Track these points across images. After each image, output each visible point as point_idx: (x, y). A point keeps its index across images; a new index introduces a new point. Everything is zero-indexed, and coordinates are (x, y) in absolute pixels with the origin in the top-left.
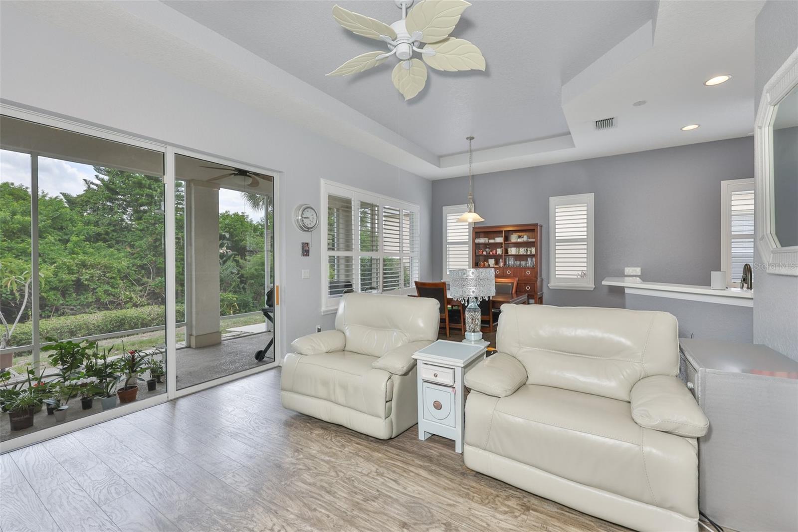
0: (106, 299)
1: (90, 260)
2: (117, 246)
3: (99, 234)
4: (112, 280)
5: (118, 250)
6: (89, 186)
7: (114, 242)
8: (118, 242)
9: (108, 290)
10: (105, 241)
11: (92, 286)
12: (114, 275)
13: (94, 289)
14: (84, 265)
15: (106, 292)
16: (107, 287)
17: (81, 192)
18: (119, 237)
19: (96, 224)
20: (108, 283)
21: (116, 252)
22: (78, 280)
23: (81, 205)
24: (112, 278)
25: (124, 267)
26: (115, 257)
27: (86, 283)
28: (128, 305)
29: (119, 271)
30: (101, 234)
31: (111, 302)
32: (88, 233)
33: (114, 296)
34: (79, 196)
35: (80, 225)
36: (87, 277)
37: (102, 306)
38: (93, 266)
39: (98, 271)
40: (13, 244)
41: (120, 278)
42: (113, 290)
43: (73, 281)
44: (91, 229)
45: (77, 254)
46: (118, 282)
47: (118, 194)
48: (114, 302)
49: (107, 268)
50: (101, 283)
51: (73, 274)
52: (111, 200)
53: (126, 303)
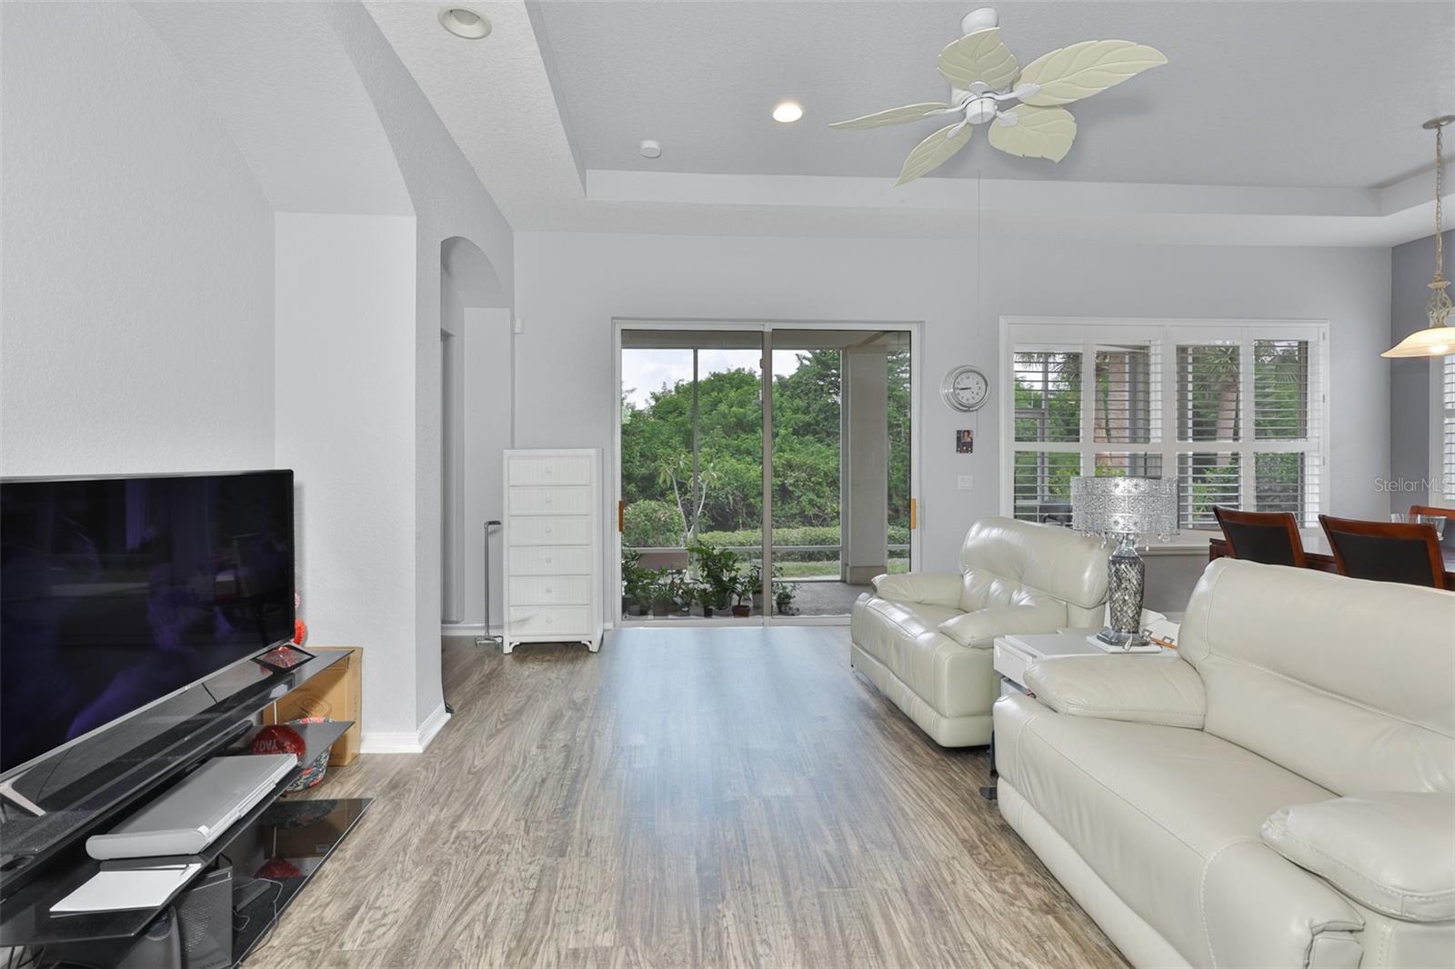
0: (811, 511)
1: (797, 460)
2: (827, 440)
3: (809, 424)
4: (817, 487)
5: (829, 445)
6: (802, 363)
7: (824, 434)
8: (828, 434)
9: (813, 500)
10: (815, 433)
11: (798, 493)
12: (820, 480)
13: (799, 497)
14: (790, 466)
15: (811, 502)
16: (812, 496)
17: (794, 371)
18: (831, 427)
19: (806, 411)
20: (813, 490)
21: (824, 448)
22: (783, 484)
23: (793, 387)
24: (820, 484)
25: (831, 469)
26: (823, 455)
27: (791, 488)
28: (834, 522)
29: (825, 474)
30: (812, 424)
31: (816, 516)
32: (796, 424)
33: (819, 508)
34: (792, 377)
35: (789, 413)
36: (791, 481)
37: (807, 521)
38: (799, 467)
39: (803, 474)
40: (730, 441)
41: (827, 483)
42: (818, 500)
43: (779, 486)
44: (799, 418)
45: (784, 451)
46: (824, 490)
47: (830, 369)
48: (820, 517)
49: (813, 470)
50: (806, 489)
51: (779, 476)
52: (822, 377)
53: (832, 519)
